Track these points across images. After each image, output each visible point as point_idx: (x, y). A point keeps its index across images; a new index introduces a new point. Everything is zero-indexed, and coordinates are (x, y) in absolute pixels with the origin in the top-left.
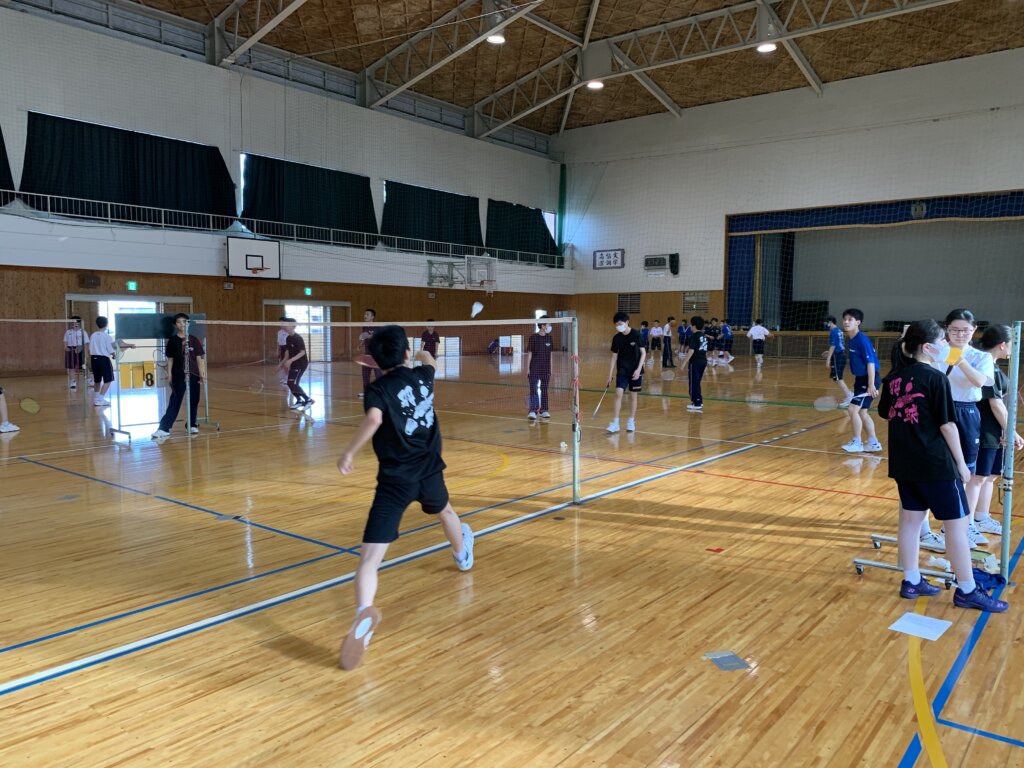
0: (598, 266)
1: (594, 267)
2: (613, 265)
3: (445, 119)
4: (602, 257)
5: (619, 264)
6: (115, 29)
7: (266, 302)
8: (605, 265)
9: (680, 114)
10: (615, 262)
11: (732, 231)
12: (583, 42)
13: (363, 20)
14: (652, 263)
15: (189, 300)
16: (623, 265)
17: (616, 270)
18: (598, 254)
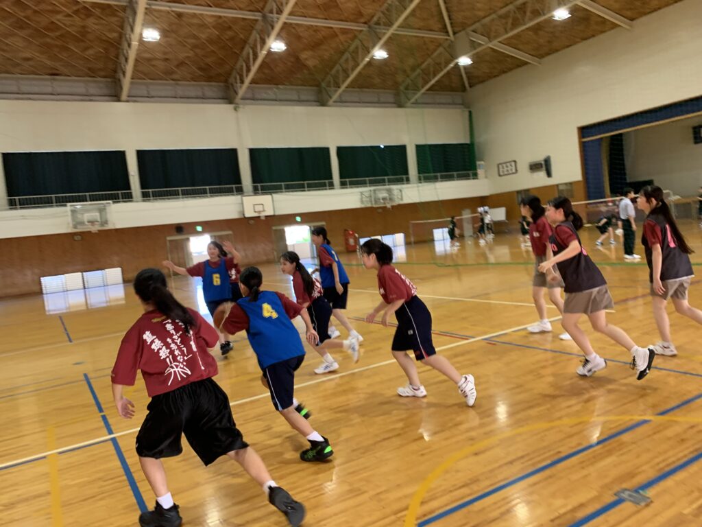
1: (500, 175)
2: (510, 172)
3: (382, 100)
4: (503, 168)
5: (514, 171)
6: (181, 98)
7: (274, 228)
8: (506, 173)
9: (540, 63)
10: (511, 170)
11: (583, 137)
12: (449, 36)
13: (306, 59)
14: (534, 167)
15: (230, 232)
16: (516, 170)
17: (514, 175)
18: (500, 166)
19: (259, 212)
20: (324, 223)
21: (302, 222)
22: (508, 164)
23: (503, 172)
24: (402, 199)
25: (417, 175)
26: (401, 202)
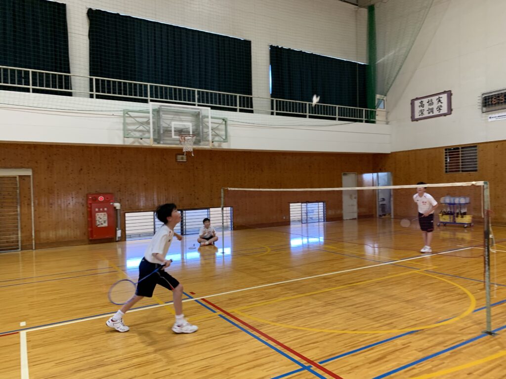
0: (417, 116)
1: (413, 119)
2: (436, 113)
4: (422, 105)
5: (444, 110)
8: (426, 114)
10: (439, 109)
14: (495, 101)
16: (450, 111)
17: (445, 118)
18: (417, 103)
20: (29, 173)
22: (434, 99)
23: (422, 112)
24: (226, 140)
26: (225, 146)
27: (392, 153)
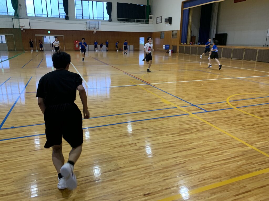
1: (156, 23)
7: (36, 35)
11: (184, 8)
14: (166, 21)
15: (12, 35)
17: (160, 24)
19: (22, 27)
20: (63, 36)
21: (51, 34)
22: (159, 18)
23: (158, 21)
25: (117, 18)
27: (154, 32)
